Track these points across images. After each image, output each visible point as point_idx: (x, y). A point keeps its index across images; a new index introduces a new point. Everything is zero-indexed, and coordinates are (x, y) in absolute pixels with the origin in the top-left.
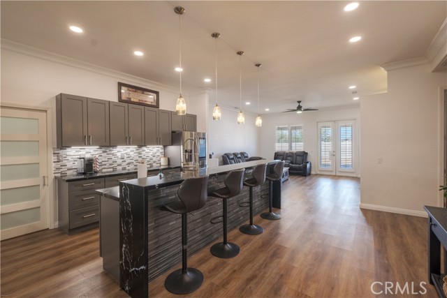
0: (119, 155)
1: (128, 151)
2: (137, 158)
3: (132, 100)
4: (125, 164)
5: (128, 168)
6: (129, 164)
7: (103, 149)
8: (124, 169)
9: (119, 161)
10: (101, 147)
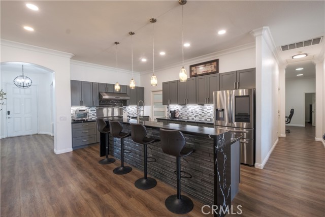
0: (190, 110)
1: (196, 107)
2: (201, 113)
3: (198, 74)
4: (193, 116)
5: (195, 119)
6: (196, 116)
7: (183, 106)
8: (193, 119)
9: (191, 114)
10: (182, 105)
